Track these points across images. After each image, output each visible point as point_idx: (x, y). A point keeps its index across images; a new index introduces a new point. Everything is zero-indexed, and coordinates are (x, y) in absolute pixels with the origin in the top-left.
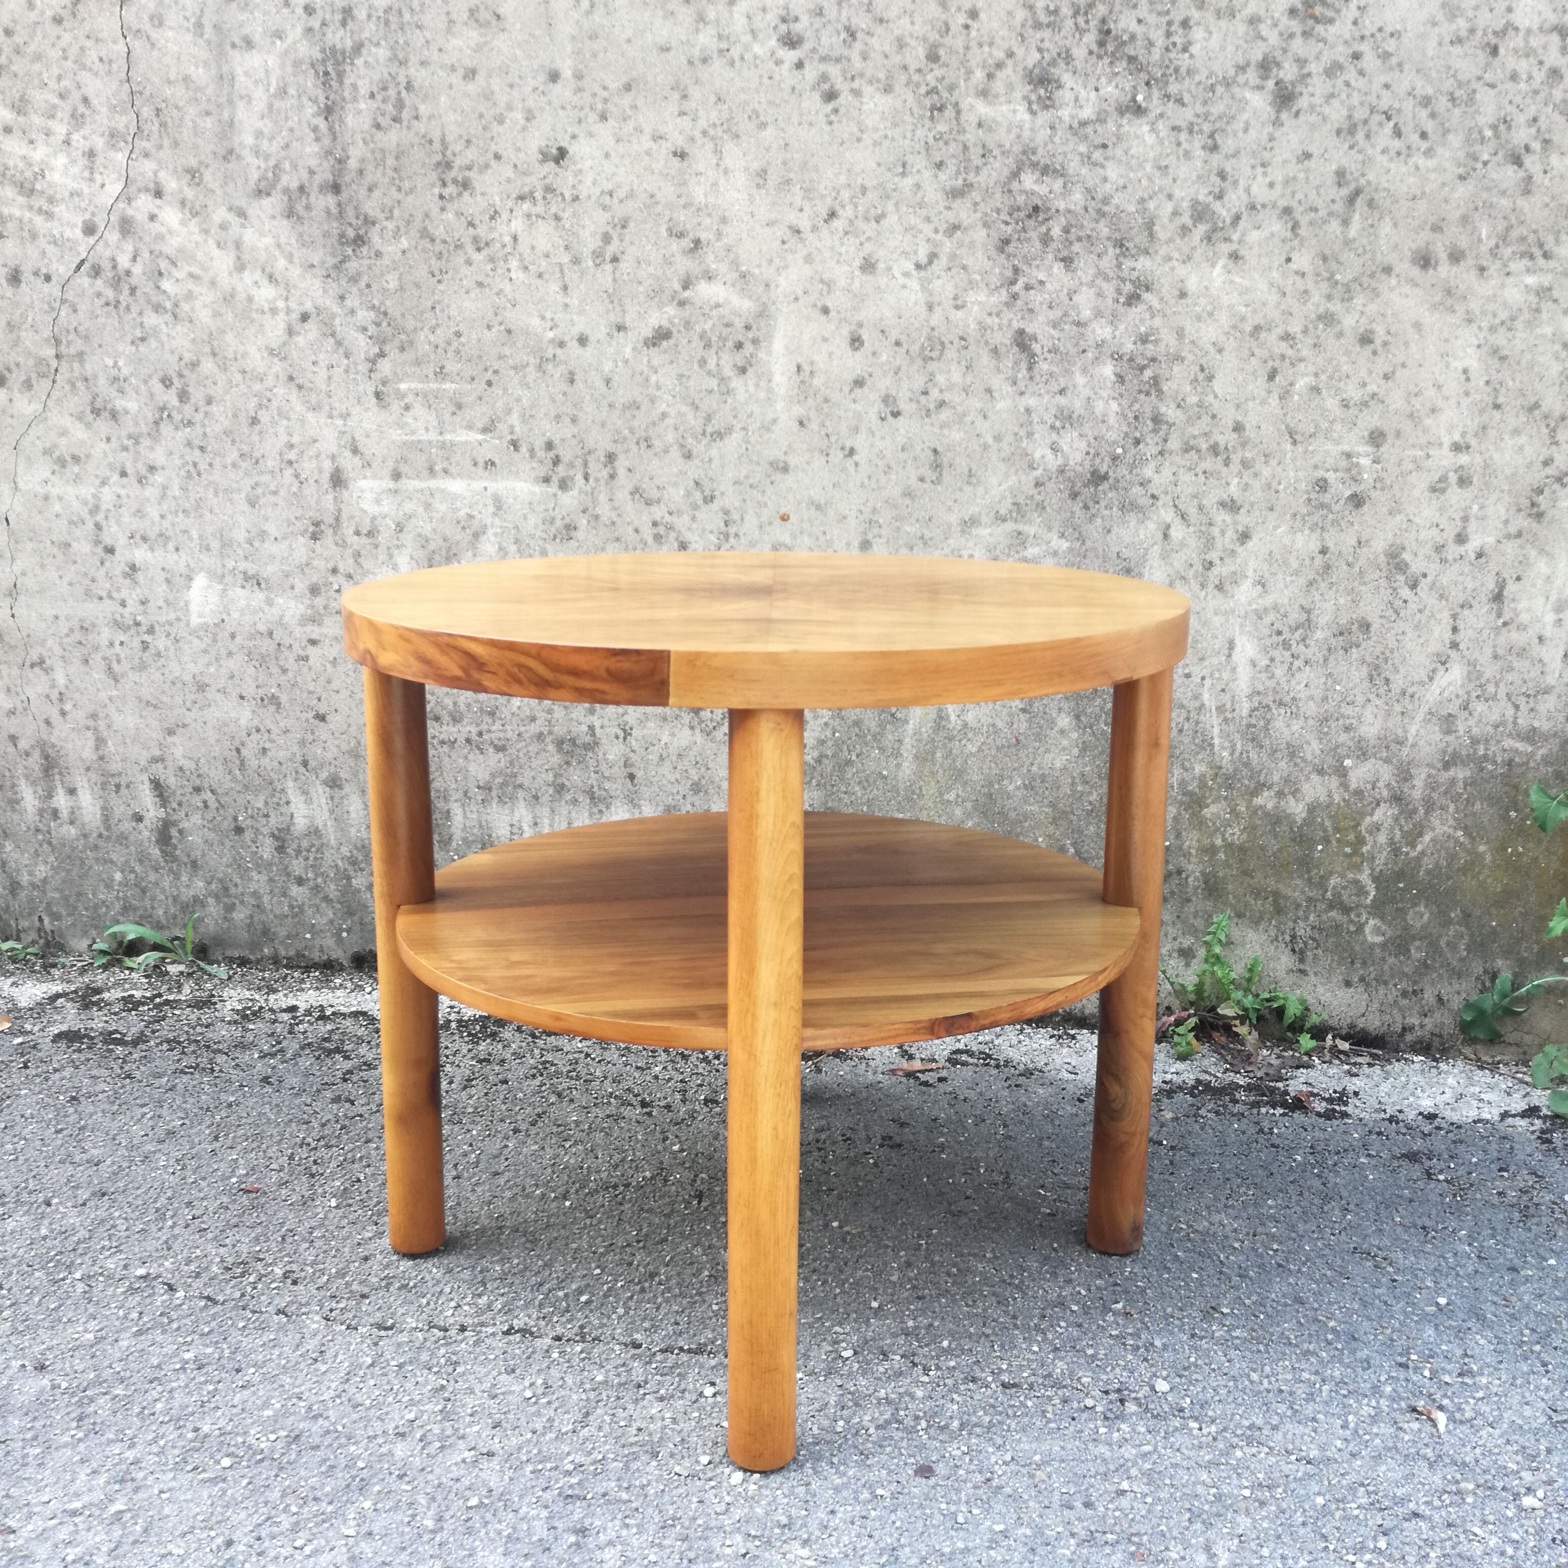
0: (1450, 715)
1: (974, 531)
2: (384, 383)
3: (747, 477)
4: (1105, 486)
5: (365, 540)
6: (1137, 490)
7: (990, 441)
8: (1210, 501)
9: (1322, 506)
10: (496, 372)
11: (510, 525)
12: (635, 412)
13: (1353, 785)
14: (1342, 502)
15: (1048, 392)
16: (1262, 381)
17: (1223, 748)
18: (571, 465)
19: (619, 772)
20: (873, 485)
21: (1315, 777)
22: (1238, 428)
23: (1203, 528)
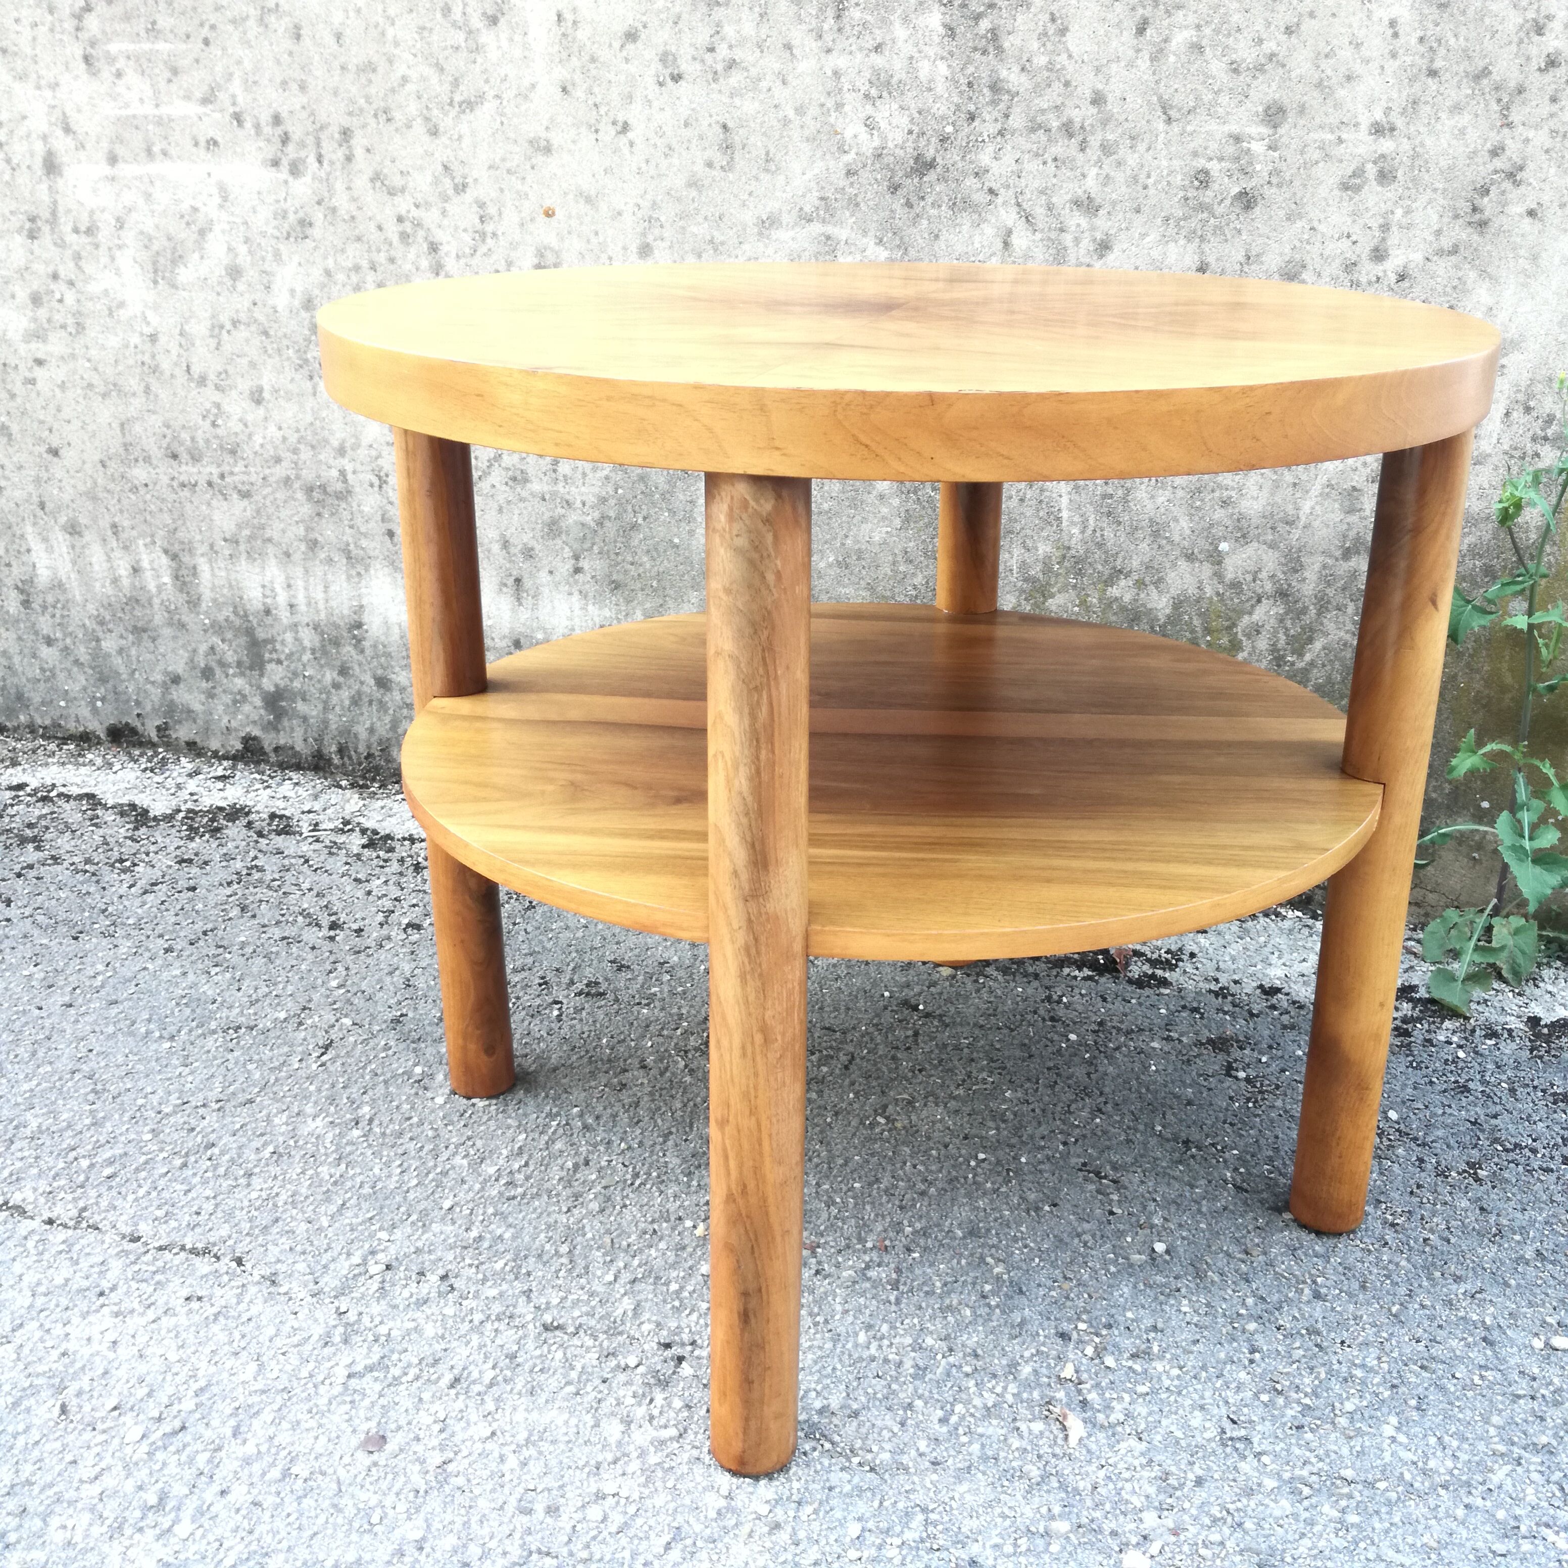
0: (1354, 489)
1: (776, 234)
2: (93, 44)
3: (503, 160)
4: (931, 176)
5: (84, 239)
6: (970, 182)
7: (791, 114)
8: (1060, 199)
9: (1202, 207)
10: (213, 27)
11: (238, 220)
12: (372, 76)
13: (1229, 576)
14: (1228, 202)
15: (861, 49)
16: (1128, 36)
17: (1073, 523)
18: (302, 145)
19: (376, 527)
20: (652, 172)
21: (1183, 564)
22: (1098, 100)
23: (1053, 235)
